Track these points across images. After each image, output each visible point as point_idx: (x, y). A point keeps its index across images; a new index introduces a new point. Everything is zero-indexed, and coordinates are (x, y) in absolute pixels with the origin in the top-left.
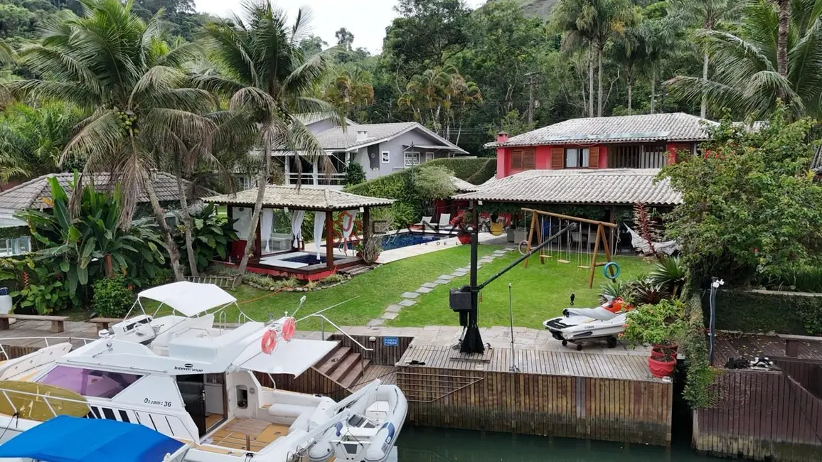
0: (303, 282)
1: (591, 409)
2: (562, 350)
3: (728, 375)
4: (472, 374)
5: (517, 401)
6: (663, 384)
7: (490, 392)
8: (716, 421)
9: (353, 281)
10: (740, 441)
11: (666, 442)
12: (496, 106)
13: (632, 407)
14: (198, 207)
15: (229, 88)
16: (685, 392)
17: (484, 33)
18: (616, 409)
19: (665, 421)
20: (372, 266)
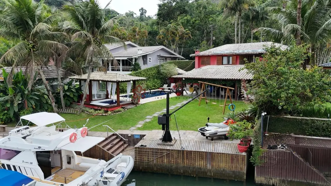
0: (106, 112)
1: (213, 166)
2: (206, 140)
3: (268, 152)
4: (165, 150)
5: (183, 162)
6: (242, 155)
7: (172, 158)
8: (263, 171)
9: (127, 111)
10: (273, 180)
11: (244, 179)
12: (199, 39)
13: (230, 165)
14: (67, 80)
15: (74, 31)
16: (251, 159)
17: (195, 9)
18: (224, 165)
19: (243, 171)
20: (137, 105)
